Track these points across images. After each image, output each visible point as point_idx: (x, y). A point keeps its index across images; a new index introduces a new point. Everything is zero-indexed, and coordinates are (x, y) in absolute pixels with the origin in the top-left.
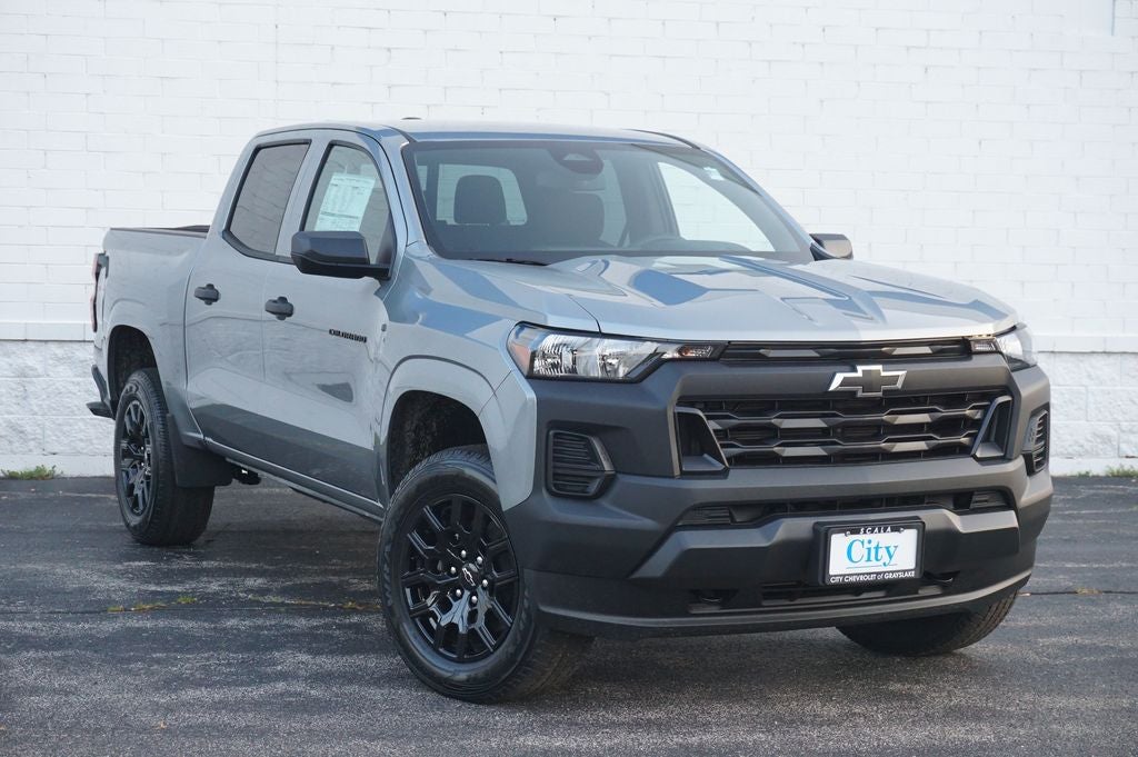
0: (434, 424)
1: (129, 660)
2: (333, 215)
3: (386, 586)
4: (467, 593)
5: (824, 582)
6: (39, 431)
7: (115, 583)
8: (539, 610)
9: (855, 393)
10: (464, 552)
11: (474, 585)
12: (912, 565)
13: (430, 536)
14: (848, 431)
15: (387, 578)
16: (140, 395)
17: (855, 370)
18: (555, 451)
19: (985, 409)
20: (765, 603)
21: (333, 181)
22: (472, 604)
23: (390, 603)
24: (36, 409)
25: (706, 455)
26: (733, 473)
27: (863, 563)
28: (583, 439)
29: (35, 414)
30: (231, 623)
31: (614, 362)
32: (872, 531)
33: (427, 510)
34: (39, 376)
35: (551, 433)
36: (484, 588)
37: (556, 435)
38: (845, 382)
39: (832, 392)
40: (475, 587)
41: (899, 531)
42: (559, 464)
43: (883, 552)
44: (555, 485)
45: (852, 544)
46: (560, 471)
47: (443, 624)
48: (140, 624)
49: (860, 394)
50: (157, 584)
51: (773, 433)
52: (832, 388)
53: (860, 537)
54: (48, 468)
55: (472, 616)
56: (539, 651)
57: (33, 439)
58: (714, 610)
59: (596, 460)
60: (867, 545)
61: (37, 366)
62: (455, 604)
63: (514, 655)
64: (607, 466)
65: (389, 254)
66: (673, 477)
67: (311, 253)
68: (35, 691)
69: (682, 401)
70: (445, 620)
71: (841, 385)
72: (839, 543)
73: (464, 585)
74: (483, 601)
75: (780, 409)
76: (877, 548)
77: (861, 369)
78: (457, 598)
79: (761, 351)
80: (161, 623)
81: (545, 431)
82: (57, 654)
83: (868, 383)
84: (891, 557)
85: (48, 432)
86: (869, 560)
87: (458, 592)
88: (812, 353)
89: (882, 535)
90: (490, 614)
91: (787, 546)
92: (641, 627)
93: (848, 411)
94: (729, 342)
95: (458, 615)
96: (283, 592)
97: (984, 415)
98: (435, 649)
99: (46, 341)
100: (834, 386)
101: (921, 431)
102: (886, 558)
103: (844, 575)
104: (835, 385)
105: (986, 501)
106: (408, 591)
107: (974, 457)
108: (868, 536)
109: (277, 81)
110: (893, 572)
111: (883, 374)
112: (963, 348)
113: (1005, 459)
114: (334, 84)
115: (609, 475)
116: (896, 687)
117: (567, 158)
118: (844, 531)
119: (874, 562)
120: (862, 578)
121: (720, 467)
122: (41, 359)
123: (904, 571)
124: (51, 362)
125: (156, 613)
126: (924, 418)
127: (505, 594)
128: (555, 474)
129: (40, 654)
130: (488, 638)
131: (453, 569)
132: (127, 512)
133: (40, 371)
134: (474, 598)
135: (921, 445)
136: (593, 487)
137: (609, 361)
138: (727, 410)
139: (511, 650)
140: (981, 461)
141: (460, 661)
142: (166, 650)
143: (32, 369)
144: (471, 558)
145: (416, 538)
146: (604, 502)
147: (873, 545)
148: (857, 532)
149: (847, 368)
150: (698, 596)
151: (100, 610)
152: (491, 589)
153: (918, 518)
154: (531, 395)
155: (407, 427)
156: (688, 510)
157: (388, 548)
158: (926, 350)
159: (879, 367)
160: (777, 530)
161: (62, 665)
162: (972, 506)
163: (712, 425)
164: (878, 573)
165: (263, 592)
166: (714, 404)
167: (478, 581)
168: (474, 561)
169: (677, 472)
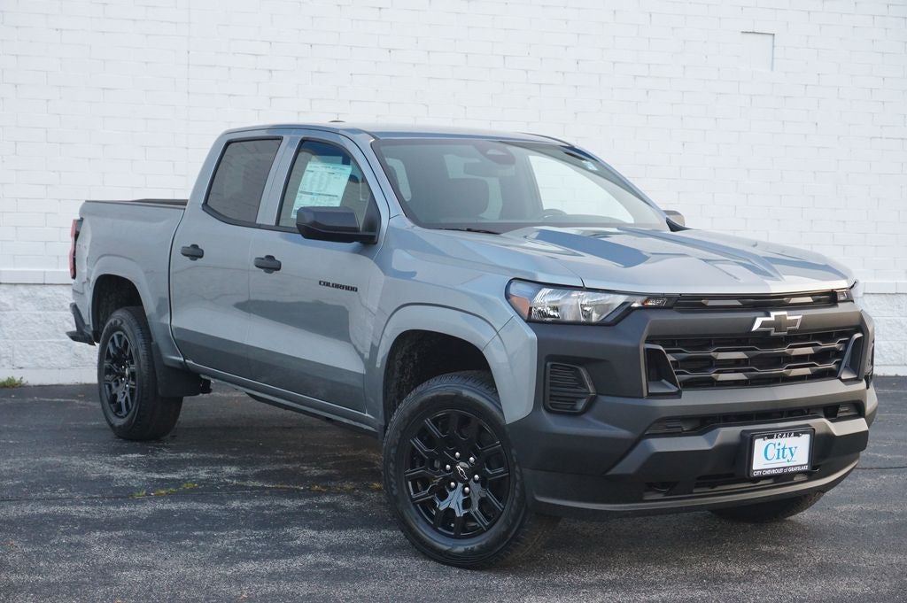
0: (416, 354)
1: (179, 538)
2: (312, 194)
3: (392, 480)
4: (460, 485)
5: (749, 475)
6: (10, 351)
7: (127, 473)
8: (534, 499)
9: (769, 332)
10: (457, 454)
11: (466, 478)
12: (805, 461)
13: (429, 441)
15: (392, 473)
16: (125, 327)
17: (769, 315)
18: (552, 378)
19: (846, 343)
20: (694, 491)
21: (308, 168)
22: (464, 493)
23: (395, 493)
24: (7, 334)
25: (663, 381)
26: (685, 394)
27: (775, 460)
28: (572, 369)
29: (7, 338)
30: (235, 504)
31: (588, 309)
32: (781, 437)
33: (428, 421)
34: (10, 310)
35: (549, 364)
36: (475, 481)
37: (552, 366)
38: (763, 324)
39: (754, 332)
40: (469, 480)
41: (798, 436)
42: (553, 388)
43: (787, 452)
44: (551, 404)
45: (767, 447)
46: (554, 394)
47: (441, 509)
48: (166, 507)
49: (773, 333)
50: (158, 472)
51: (711, 363)
52: (754, 329)
53: (774, 440)
54: (17, 379)
55: (467, 504)
56: (527, 530)
57: (7, 357)
58: (660, 496)
59: (583, 384)
60: (777, 447)
61: (8, 303)
62: (451, 494)
63: (506, 533)
64: (591, 389)
65: (373, 224)
66: (642, 397)
67: (315, 223)
68: (122, 567)
69: (650, 340)
70: (442, 506)
71: (760, 327)
72: (759, 445)
73: (457, 479)
74: (477, 492)
75: (716, 345)
76: (784, 449)
77: (773, 314)
78: (452, 489)
79: (703, 301)
80: (184, 506)
81: (544, 362)
82: (120, 533)
83: (778, 325)
84: (792, 455)
85: (18, 352)
86: (778, 458)
87: (453, 484)
88: (736, 303)
89: (788, 439)
90: (483, 502)
91: (722, 449)
92: (610, 511)
93: (762, 346)
94: (681, 294)
95: (454, 501)
96: (258, 477)
97: (846, 347)
98: (434, 528)
99: (16, 284)
101: (806, 361)
102: (789, 457)
103: (762, 470)
104: (756, 327)
105: (846, 411)
106: (410, 483)
107: (840, 378)
108: (779, 440)
109: (188, 93)
110: (794, 466)
111: (788, 318)
112: (831, 298)
113: (857, 380)
114: (230, 95)
115: (592, 397)
116: (765, 548)
117: (489, 153)
118: (763, 437)
119: (782, 459)
120: (774, 471)
121: (674, 389)
122: (11, 297)
123: (801, 466)
124: (19, 299)
125: (174, 497)
126: (809, 350)
127: (496, 487)
128: (551, 396)
129: (106, 534)
130: (482, 521)
131: (448, 466)
132: (111, 416)
133: (11, 306)
134: (467, 489)
135: (807, 371)
136: (581, 405)
137: (585, 308)
138: (679, 346)
139: (504, 529)
140: (845, 381)
141: (457, 537)
142: (203, 529)
143: (5, 305)
144: (465, 458)
145: (417, 443)
146: (587, 417)
147: (781, 447)
148: (771, 437)
149: (762, 314)
150: (651, 487)
151: (125, 494)
152: (483, 482)
153: (808, 425)
154: (532, 335)
155: (397, 357)
156: (655, 422)
157: (393, 451)
158: (809, 299)
159: (785, 313)
160: (717, 435)
161: (129, 542)
162: (839, 415)
163: (670, 358)
164: (784, 468)
165: (243, 478)
166: (671, 341)
167: (471, 476)
168: (467, 460)
169: (645, 394)
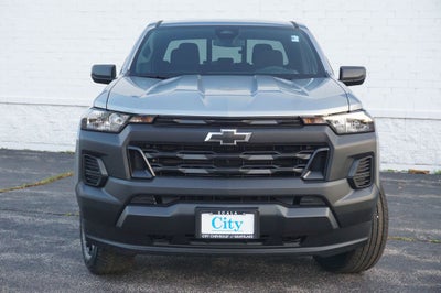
5: (198, 236)
9: (218, 143)
12: (251, 232)
14: (221, 163)
17: (219, 131)
18: (86, 164)
25: (146, 170)
26: (157, 179)
27: (222, 229)
28: (94, 159)
32: (226, 213)
37: (85, 156)
38: (213, 137)
39: (207, 142)
42: (87, 170)
43: (233, 224)
44: (86, 180)
45: (214, 219)
46: (88, 174)
49: (221, 144)
53: (219, 216)
59: (99, 169)
60: (223, 220)
64: (104, 172)
66: (128, 180)
69: (131, 143)
71: (211, 139)
76: (230, 222)
77: (223, 131)
79: (175, 120)
81: (81, 154)
83: (227, 138)
84: (238, 227)
86: (225, 228)
88: (202, 122)
89: (232, 215)
91: (180, 218)
97: (311, 158)
100: (207, 139)
101: (269, 164)
102: (236, 227)
103: (211, 234)
105: (311, 202)
107: (303, 179)
108: (223, 216)
110: (239, 235)
111: (236, 134)
112: (299, 122)
113: (325, 180)
115: (105, 177)
118: (209, 212)
119: (228, 229)
120: (221, 236)
121: (150, 176)
123: (246, 235)
126: (270, 157)
128: (86, 175)
135: (268, 171)
136: (98, 182)
138: (155, 149)
140: (306, 181)
146: (103, 190)
147: (227, 220)
156: (132, 196)
159: (234, 130)
162: (301, 204)
163: (146, 156)
164: (230, 234)
169: (129, 177)
